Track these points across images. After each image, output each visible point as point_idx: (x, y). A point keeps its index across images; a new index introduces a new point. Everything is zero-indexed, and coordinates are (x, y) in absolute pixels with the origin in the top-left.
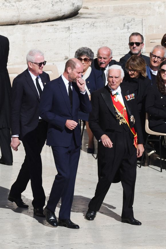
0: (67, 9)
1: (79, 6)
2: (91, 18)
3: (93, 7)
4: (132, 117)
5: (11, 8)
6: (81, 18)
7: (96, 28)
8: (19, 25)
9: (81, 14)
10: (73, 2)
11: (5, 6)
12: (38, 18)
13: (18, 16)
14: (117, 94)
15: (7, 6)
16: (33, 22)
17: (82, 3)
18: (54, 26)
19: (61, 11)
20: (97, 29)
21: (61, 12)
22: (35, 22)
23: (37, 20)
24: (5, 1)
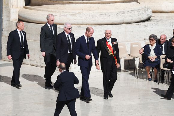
0: (145, 17)
1: (151, 15)
2: (156, 21)
3: (157, 16)
5: (120, 17)
6: (151, 21)
10: (148, 14)
13: (123, 20)
14: (109, 41)
18: (139, 25)
19: (142, 18)
20: (159, 26)
24: (117, 13)
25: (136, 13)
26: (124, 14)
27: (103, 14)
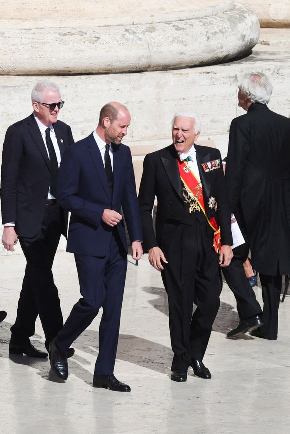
0: (233, 46)
1: (253, 39)
2: (273, 60)
3: (278, 41)
4: (212, 200)
5: (136, 43)
6: (257, 60)
7: (282, 78)
8: (149, 73)
9: (257, 53)
10: (244, 34)
11: (127, 40)
12: (182, 60)
13: (148, 56)
15: (130, 39)
16: (174, 67)
17: (259, 35)
18: (210, 74)
19: (222, 48)
20: (285, 79)
21: (223, 50)
22: (177, 67)
23: (181, 64)
24: (127, 30)
25: (199, 28)
26: (153, 35)
27: (73, 31)
